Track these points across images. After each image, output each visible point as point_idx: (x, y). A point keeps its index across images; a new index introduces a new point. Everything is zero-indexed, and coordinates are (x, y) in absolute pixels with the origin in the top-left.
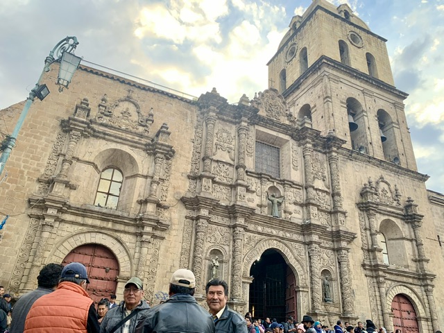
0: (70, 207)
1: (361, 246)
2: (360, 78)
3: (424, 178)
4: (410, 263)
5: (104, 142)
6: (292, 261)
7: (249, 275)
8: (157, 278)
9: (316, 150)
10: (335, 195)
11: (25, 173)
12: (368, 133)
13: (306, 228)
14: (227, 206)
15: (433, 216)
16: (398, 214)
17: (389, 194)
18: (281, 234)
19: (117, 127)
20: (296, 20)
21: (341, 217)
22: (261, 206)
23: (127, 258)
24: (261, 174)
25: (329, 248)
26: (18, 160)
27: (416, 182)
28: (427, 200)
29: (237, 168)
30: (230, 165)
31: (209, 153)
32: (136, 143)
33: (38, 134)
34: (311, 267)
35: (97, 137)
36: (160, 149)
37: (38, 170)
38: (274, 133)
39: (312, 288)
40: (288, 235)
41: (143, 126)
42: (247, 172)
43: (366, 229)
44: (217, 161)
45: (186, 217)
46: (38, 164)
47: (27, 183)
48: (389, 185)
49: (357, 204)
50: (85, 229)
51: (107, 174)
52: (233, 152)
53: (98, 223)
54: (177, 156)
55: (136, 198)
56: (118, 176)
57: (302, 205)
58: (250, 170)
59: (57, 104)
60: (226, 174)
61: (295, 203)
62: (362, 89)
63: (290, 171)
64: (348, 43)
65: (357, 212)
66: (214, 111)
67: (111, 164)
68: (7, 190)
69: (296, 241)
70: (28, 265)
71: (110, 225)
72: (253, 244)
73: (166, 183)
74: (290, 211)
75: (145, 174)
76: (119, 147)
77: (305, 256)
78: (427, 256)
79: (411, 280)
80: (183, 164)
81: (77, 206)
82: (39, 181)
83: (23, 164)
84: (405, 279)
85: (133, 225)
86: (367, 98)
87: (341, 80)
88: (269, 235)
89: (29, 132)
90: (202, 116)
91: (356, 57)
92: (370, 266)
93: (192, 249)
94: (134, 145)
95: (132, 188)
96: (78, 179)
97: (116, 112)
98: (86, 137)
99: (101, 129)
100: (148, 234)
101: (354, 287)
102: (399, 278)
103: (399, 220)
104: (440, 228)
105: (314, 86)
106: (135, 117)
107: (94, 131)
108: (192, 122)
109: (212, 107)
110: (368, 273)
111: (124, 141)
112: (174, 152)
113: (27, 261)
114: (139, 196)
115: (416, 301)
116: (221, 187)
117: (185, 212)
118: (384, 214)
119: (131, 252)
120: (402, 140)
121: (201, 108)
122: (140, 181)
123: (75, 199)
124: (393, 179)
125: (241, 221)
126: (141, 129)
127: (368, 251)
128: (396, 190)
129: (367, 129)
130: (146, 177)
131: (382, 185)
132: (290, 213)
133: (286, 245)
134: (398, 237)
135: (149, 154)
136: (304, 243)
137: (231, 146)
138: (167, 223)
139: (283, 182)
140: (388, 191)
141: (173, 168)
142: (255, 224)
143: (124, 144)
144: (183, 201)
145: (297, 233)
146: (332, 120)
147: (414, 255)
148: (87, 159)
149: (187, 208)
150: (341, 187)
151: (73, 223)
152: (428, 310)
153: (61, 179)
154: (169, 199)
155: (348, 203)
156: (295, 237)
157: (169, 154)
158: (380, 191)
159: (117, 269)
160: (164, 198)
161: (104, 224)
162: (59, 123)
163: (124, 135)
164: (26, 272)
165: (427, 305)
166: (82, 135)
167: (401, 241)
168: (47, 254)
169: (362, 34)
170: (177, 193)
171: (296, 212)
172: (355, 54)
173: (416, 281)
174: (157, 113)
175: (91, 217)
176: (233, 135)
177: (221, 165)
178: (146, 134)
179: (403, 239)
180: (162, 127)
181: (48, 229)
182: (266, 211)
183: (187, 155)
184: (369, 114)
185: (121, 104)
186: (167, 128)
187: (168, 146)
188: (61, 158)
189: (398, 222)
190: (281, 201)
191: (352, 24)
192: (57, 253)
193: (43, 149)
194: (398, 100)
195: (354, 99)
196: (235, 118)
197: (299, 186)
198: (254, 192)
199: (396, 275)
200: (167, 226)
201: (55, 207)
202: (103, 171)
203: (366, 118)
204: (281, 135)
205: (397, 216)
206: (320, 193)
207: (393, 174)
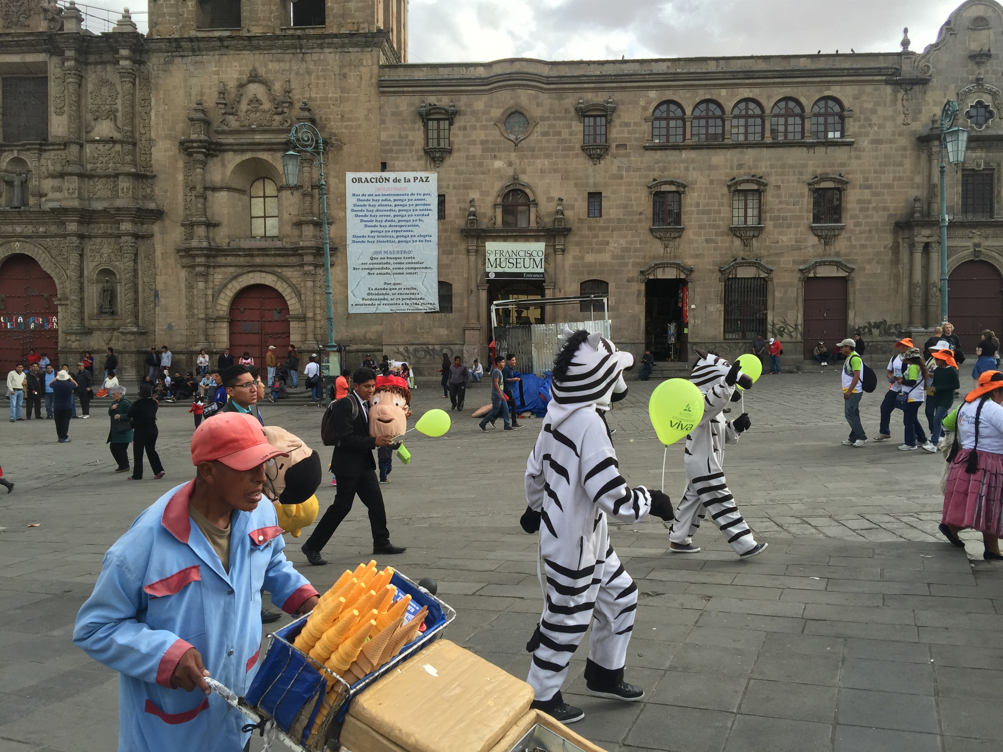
1: (181, 219)
4: (287, 229)
6: (46, 266)
10: (134, 141)
15: (383, 122)
16: (270, 144)
17: (267, 105)
18: (29, 230)
25: (111, 236)
27: (354, 54)
28: (373, 90)
34: (69, 269)
38: (16, 58)
39: (71, 300)
48: (269, 84)
61: (52, 175)
63: (50, 119)
65: (180, 160)
69: (54, 236)
77: (67, 255)
84: (266, 261)
88: (8, 236)
102: (254, 261)
104: (395, 143)
110: (184, 261)
115: (287, 292)
118: (243, 151)
124: (286, 66)
128: (287, 92)
131: (255, 89)
132: (42, 195)
133: (37, 245)
140: (265, 99)
145: (55, 223)
147: (298, 215)
150: (153, 120)
155: (164, 150)
156: (53, 229)
158: (244, 106)
171: (55, 189)
173: (292, 260)
182: (2, 202)
189: (276, 159)
197: (64, 145)
199: (248, 256)
204: (31, 58)
205: (271, 148)
206: (101, 147)
207: (287, 57)
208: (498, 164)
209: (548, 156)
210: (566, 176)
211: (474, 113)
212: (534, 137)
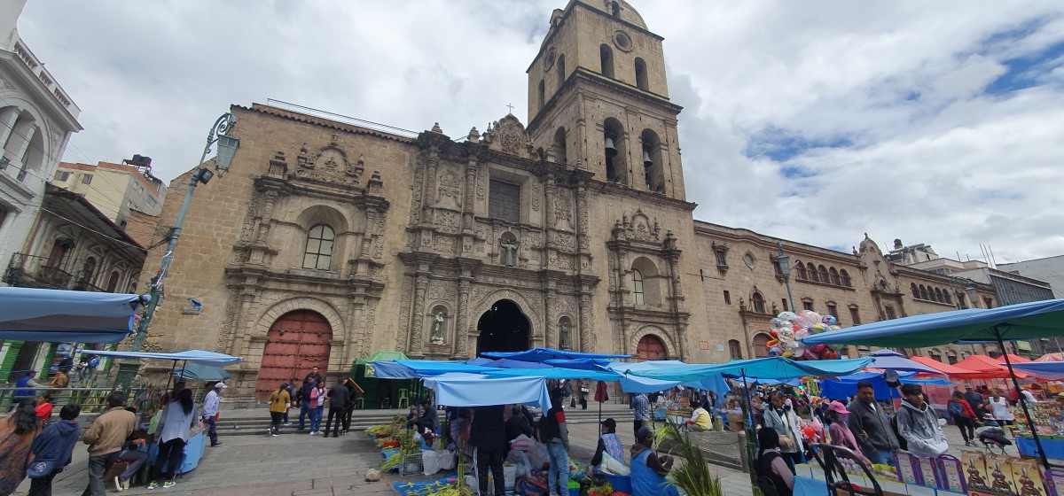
0: (271, 274)
1: (607, 287)
2: (623, 93)
3: (692, 206)
4: (663, 301)
5: (307, 198)
6: (526, 310)
7: (476, 329)
8: (374, 339)
9: (561, 186)
10: (580, 235)
11: (219, 241)
12: (628, 159)
13: (543, 275)
14: (450, 260)
15: (698, 248)
16: (654, 250)
17: (647, 229)
18: (515, 283)
19: (321, 180)
20: (556, 15)
21: (584, 261)
22: (492, 255)
23: (339, 322)
24: (492, 220)
25: (570, 294)
26: (209, 227)
27: (682, 212)
28: (692, 231)
29: (464, 215)
30: (456, 212)
31: (429, 202)
32: (343, 196)
33: (230, 197)
34: (547, 315)
35: (298, 195)
36: (371, 202)
37: (234, 237)
38: (511, 170)
39: (547, 337)
40: (523, 283)
41: (352, 176)
42: (476, 218)
43: (614, 270)
44: (441, 209)
45: (405, 274)
46: (232, 231)
47: (222, 251)
48: (647, 218)
49: (607, 243)
50: (291, 296)
51: (316, 233)
52: (460, 196)
53: (305, 288)
54: (393, 207)
55: (346, 258)
56: (328, 234)
57: (540, 250)
58: (481, 216)
59: (249, 160)
60: (449, 224)
61: (533, 249)
62: (625, 106)
63: (529, 212)
64: (613, 47)
65: (605, 252)
66: (435, 152)
67: (316, 222)
68: (200, 262)
69: (532, 290)
70: (231, 337)
71: (319, 289)
72: (482, 296)
73: (380, 238)
74: (527, 258)
75: (356, 231)
76: (324, 203)
77: (541, 303)
78: (684, 294)
79: (662, 320)
80: (401, 215)
81: (281, 272)
82: (236, 249)
83: (215, 232)
84: (656, 320)
85: (345, 287)
86: (631, 117)
87: (599, 97)
88: (501, 286)
89: (219, 196)
90: (422, 158)
91: (622, 65)
92: (615, 308)
93: (412, 307)
94: (341, 199)
95: (342, 247)
96: (279, 243)
97: (319, 164)
98: (285, 195)
99: (302, 185)
100: (360, 295)
101: (596, 331)
102: (650, 319)
103: (656, 257)
104: (705, 260)
105: (569, 106)
106: (341, 167)
107: (294, 188)
108: (410, 165)
109: (433, 148)
110: (613, 316)
111: (329, 196)
112: (388, 204)
113: (230, 333)
114: (351, 255)
115: (666, 340)
116: (446, 238)
117: (404, 269)
118: (638, 252)
119: (344, 314)
120: (670, 164)
121: (421, 149)
122: (350, 240)
123: (277, 265)
124: (653, 210)
125: (467, 275)
126: (349, 181)
127: (616, 293)
128: (656, 224)
129: (628, 154)
130: (357, 234)
131: (640, 220)
132: (526, 260)
133: (520, 295)
134: (654, 274)
135: (360, 208)
136: (541, 291)
137: (459, 190)
138: (383, 282)
139: (519, 227)
140: (645, 226)
141: (388, 221)
142: (485, 275)
143: (331, 199)
144: (402, 257)
145: (534, 281)
146: (584, 147)
147: (669, 293)
148: (288, 219)
149: (406, 265)
150: (589, 225)
151: (276, 290)
152: (678, 349)
153: (259, 245)
154: (386, 256)
155: (596, 244)
156: (531, 285)
157: (383, 206)
158: (636, 227)
159: (331, 333)
160: (379, 256)
161: (312, 289)
162: (253, 182)
163: (330, 190)
164: (229, 344)
165: (678, 344)
166: (280, 194)
167: (656, 279)
168: (250, 324)
169: (633, 34)
170: (394, 249)
171: (533, 258)
172: (620, 61)
173: (667, 321)
174: (368, 159)
175: (297, 283)
176: (460, 177)
177: (445, 214)
178: (355, 185)
179: (658, 276)
180: (373, 176)
181: (247, 299)
182: (498, 261)
183: (405, 205)
184: (631, 136)
185: (324, 153)
186: (379, 177)
187: (379, 198)
188: (257, 223)
189: (655, 260)
190: (515, 248)
191: (619, 21)
192: (262, 322)
193: (236, 213)
194: (669, 116)
195: (616, 119)
196: (463, 156)
197: (538, 230)
198: (484, 241)
199: (646, 315)
200: (383, 286)
201: (255, 276)
202: (311, 229)
203: (627, 141)
204: (519, 172)
205: (653, 252)
206: (563, 235)
207: (653, 206)
208: (747, 279)
209: (764, 278)
210: (773, 290)
211: (734, 251)
212: (758, 268)
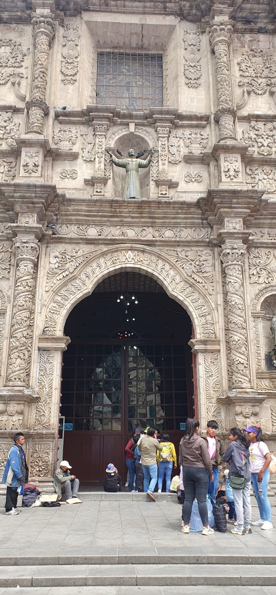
7: (60, 333)
18: (148, 234)
22: (92, 182)
39: (228, 341)
40: (168, 232)
57: (205, 161)
61: (189, 160)
74: (173, 178)
77: (212, 272)
88: (114, 242)
132: (172, 185)
136: (209, 244)
139: (151, 119)
145: (192, 226)
156: (187, 234)
171: (189, 177)
182: (106, 191)
